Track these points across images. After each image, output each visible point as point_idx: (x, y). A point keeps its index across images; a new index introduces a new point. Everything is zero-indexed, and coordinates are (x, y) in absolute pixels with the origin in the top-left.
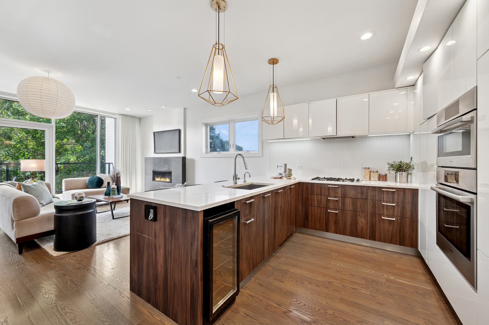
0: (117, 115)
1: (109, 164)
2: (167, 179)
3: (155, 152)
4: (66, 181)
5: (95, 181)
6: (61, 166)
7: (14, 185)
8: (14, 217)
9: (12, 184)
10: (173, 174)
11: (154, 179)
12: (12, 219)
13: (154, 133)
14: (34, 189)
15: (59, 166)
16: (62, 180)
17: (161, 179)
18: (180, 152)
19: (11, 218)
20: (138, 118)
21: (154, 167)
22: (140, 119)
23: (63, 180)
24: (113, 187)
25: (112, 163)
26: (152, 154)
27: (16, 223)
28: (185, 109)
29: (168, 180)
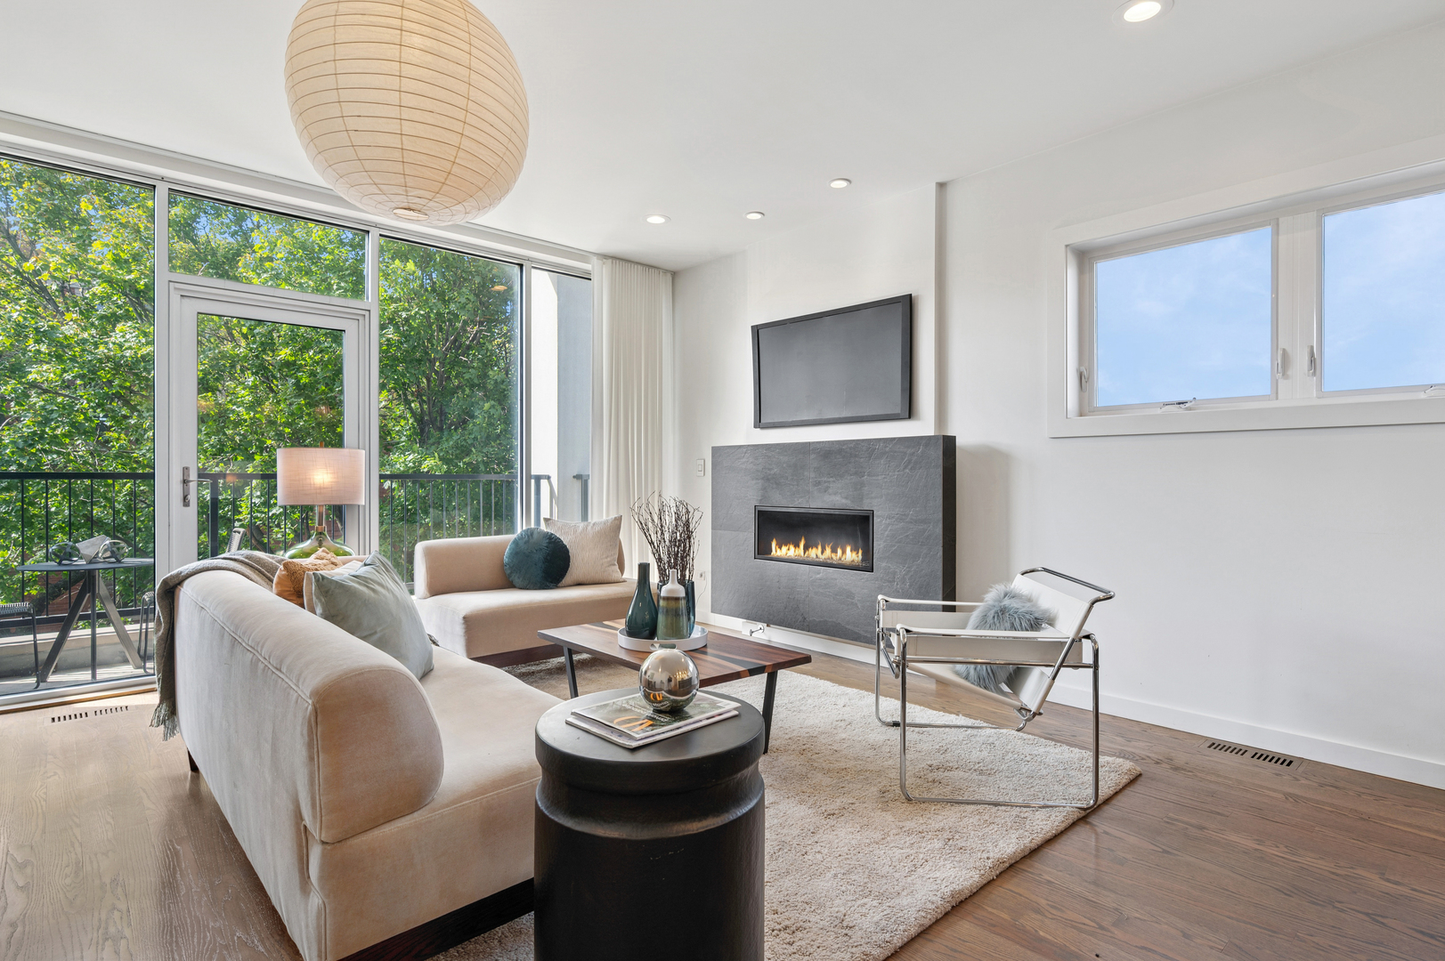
0: (595, 259)
1: (538, 478)
2: (844, 552)
3: (759, 423)
4: (429, 553)
5: (538, 557)
6: (394, 485)
7: (257, 569)
8: (314, 817)
9: (251, 566)
10: (880, 527)
11: (762, 550)
12: (298, 816)
13: (756, 330)
14: (366, 603)
15: (387, 484)
16: (414, 545)
17: (806, 548)
18: (910, 412)
19: (291, 807)
20: (666, 271)
21: (764, 489)
22: (675, 275)
23: (420, 548)
24: (670, 591)
25: (548, 478)
26: (740, 430)
27: (324, 856)
28: (941, 186)
29: (851, 555)
